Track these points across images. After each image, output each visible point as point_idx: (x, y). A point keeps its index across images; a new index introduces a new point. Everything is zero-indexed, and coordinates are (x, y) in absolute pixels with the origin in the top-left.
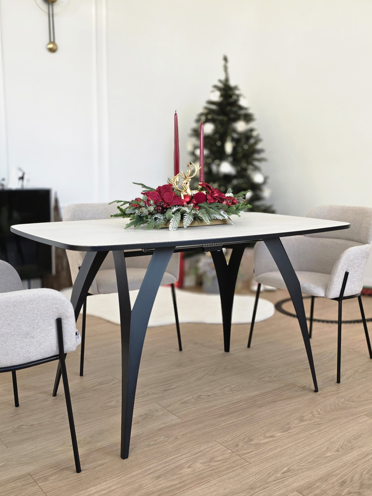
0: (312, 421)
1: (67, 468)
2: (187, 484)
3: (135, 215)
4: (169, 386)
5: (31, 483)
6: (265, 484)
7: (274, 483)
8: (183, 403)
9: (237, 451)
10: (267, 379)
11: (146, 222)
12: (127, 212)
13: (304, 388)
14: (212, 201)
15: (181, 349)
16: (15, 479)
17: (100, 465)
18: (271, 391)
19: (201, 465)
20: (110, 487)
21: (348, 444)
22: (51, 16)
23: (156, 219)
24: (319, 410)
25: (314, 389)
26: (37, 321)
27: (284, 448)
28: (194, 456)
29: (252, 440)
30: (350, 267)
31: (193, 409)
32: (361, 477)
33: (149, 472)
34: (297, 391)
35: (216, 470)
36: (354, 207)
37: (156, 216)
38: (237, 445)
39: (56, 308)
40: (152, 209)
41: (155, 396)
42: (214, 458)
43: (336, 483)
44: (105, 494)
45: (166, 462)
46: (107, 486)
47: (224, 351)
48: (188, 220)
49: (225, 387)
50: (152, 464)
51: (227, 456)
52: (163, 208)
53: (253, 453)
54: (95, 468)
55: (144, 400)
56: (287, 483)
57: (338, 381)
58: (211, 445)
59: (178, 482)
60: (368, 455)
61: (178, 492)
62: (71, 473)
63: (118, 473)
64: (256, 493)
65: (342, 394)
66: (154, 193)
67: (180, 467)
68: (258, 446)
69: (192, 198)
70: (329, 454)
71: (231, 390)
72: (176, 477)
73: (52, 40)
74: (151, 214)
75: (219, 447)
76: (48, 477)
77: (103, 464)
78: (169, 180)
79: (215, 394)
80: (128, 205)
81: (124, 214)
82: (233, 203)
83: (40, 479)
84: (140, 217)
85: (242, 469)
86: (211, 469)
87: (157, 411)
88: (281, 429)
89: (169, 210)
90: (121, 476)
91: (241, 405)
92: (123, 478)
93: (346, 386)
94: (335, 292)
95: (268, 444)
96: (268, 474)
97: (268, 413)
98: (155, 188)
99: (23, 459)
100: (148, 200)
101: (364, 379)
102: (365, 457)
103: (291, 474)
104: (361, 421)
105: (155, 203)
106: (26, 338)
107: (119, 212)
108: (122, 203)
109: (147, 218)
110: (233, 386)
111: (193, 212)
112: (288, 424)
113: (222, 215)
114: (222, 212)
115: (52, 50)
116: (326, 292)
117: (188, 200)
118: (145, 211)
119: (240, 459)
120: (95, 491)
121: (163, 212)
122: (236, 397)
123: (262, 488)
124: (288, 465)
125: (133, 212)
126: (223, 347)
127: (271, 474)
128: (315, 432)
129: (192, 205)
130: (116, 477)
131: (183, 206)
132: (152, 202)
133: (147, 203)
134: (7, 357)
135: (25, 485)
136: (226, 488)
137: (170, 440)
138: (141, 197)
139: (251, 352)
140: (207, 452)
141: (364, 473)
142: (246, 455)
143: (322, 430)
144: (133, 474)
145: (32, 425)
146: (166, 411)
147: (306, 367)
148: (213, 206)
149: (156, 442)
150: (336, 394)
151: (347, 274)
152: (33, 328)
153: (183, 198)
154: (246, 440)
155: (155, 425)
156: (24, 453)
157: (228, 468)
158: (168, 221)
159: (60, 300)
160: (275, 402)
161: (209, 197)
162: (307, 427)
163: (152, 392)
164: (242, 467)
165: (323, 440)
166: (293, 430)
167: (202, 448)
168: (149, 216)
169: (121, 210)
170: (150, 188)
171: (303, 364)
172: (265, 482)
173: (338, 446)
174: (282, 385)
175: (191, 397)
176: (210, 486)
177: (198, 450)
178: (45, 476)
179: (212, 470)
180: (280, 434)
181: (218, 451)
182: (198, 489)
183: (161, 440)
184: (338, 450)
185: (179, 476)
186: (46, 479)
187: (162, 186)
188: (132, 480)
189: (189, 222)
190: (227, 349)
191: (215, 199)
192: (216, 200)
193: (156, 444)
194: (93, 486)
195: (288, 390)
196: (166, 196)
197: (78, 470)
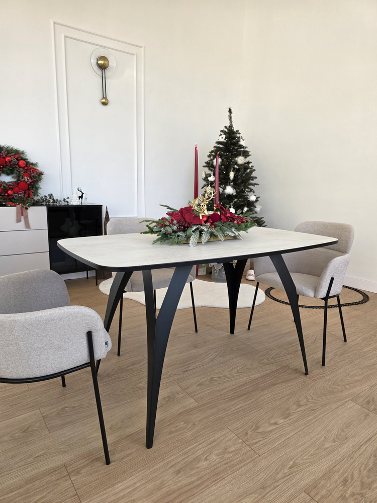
0: (308, 407)
1: (98, 458)
2: (204, 481)
3: (161, 233)
4: (188, 368)
5: (64, 477)
6: (275, 482)
7: (283, 480)
8: (199, 385)
9: (247, 441)
10: (265, 361)
11: (171, 238)
12: (155, 229)
13: (296, 371)
14: (225, 220)
15: (196, 331)
16: (51, 471)
17: (128, 456)
18: (269, 373)
19: (216, 457)
20: (135, 483)
21: (342, 433)
22: (104, 79)
23: (178, 236)
24: (311, 394)
25: (304, 371)
26: (68, 336)
27: (288, 437)
28: (210, 446)
29: (258, 428)
30: (335, 274)
31: (208, 392)
32: (360, 474)
33: (170, 465)
34: (291, 373)
35: (230, 464)
36: (334, 223)
37: (179, 234)
38: (246, 434)
39: (86, 323)
40: (175, 228)
41: (176, 377)
42: (227, 449)
43: (339, 481)
44: (129, 492)
45: (186, 453)
46: (132, 482)
47: (230, 333)
48: (205, 237)
49: (233, 369)
50: (173, 455)
51: (238, 446)
52: (185, 227)
53: (261, 443)
54: (123, 459)
55: (167, 381)
56: (294, 481)
57: (323, 364)
58: (224, 433)
59: (196, 478)
60: (361, 446)
61: (196, 491)
62: (101, 464)
63: (143, 466)
64: (268, 493)
65: (328, 378)
66: (177, 214)
67: (197, 460)
68: (265, 434)
69: (209, 217)
70: (327, 445)
71: (237, 372)
72: (194, 472)
73: (105, 96)
74: (174, 232)
75: (231, 436)
76: (81, 470)
77: (130, 455)
78: (190, 202)
79: (225, 376)
80: (155, 224)
81: (152, 231)
82: (242, 222)
83: (73, 471)
84: (165, 234)
85: (253, 462)
86: (225, 462)
87: (178, 393)
88: (282, 416)
89: (189, 228)
90: (145, 470)
91: (246, 388)
92: (147, 473)
93: (330, 369)
94: (323, 294)
95: (274, 433)
96: (276, 470)
97: (269, 397)
98: (178, 209)
99: (61, 447)
100: (172, 220)
101: (343, 362)
102: (359, 448)
103: (297, 469)
104: (348, 407)
105: (178, 223)
106: (58, 351)
107: (148, 230)
108: (150, 222)
109: (171, 235)
110: (238, 368)
111: (210, 231)
112: (288, 409)
113: (233, 232)
114: (233, 230)
115: (105, 104)
116: (315, 293)
117: (205, 219)
118: (169, 230)
119: (250, 451)
120: (121, 488)
121: (184, 230)
122: (242, 379)
123: (272, 487)
124: (293, 459)
125: (159, 230)
126: (229, 330)
127: (279, 470)
128: (312, 419)
129: (209, 224)
130: (141, 470)
131: (201, 225)
132: (175, 222)
133: (171, 222)
134: (41, 369)
135: (60, 479)
136: (240, 487)
137: (188, 427)
138: (167, 217)
139: (251, 334)
140: (221, 441)
141: (362, 468)
142: (255, 446)
143: (317, 416)
144: (156, 467)
145: (74, 407)
146: (185, 394)
147: (295, 350)
148: (226, 224)
149: (177, 428)
150: (323, 377)
151: (332, 279)
152: (65, 342)
153: (201, 218)
154: (254, 427)
155: (176, 409)
156: (63, 439)
157: (240, 462)
158: (188, 238)
159: (89, 316)
160: (274, 385)
161: (223, 217)
162: (304, 413)
163: (174, 373)
164: (253, 460)
165: (320, 428)
166: (293, 417)
167: (216, 437)
168: (173, 234)
169: (149, 228)
170: (174, 209)
171: (293, 347)
172: (275, 479)
173: (333, 435)
174: (279, 367)
175: (206, 379)
176: (226, 484)
177: (212, 439)
178: (78, 469)
179: (226, 464)
180: (282, 421)
181: (230, 440)
182: (214, 487)
183: (181, 426)
184: (334, 441)
185: (197, 470)
186: (78, 472)
187: (184, 208)
188: (155, 475)
189: (207, 239)
190: (232, 331)
191: (227, 218)
192: (229, 219)
193: (176, 431)
194: (120, 482)
195: (284, 372)
196: (187, 217)
197: (108, 462)
